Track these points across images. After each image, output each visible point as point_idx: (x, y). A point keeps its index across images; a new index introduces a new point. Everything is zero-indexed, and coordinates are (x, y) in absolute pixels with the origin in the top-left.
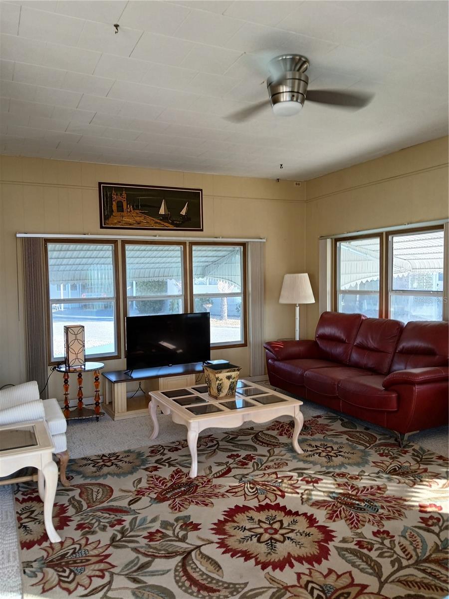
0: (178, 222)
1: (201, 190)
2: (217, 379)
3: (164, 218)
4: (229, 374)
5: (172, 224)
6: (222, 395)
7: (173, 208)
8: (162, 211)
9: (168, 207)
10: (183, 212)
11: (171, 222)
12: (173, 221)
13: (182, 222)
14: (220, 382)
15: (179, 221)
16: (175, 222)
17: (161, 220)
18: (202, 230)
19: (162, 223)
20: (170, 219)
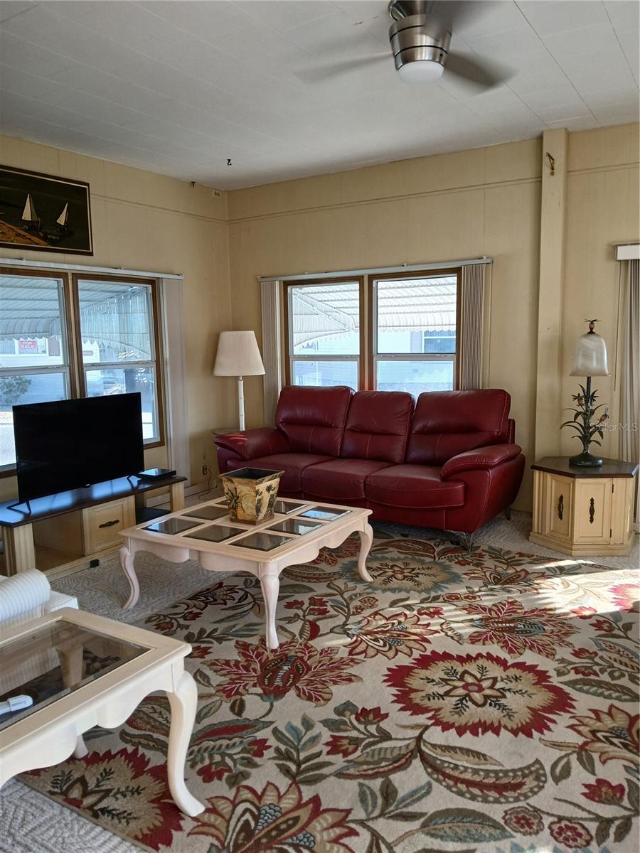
0: (54, 237)
1: (88, 185)
2: (257, 492)
3: (31, 227)
4: (269, 483)
5: (45, 239)
6: (261, 516)
7: (46, 211)
8: (27, 215)
9: (36, 209)
10: (62, 220)
11: (42, 235)
12: (46, 234)
13: (60, 236)
14: (260, 497)
15: (56, 236)
16: (49, 236)
17: (26, 231)
18: (91, 254)
19: (29, 236)
20: (40, 230)
